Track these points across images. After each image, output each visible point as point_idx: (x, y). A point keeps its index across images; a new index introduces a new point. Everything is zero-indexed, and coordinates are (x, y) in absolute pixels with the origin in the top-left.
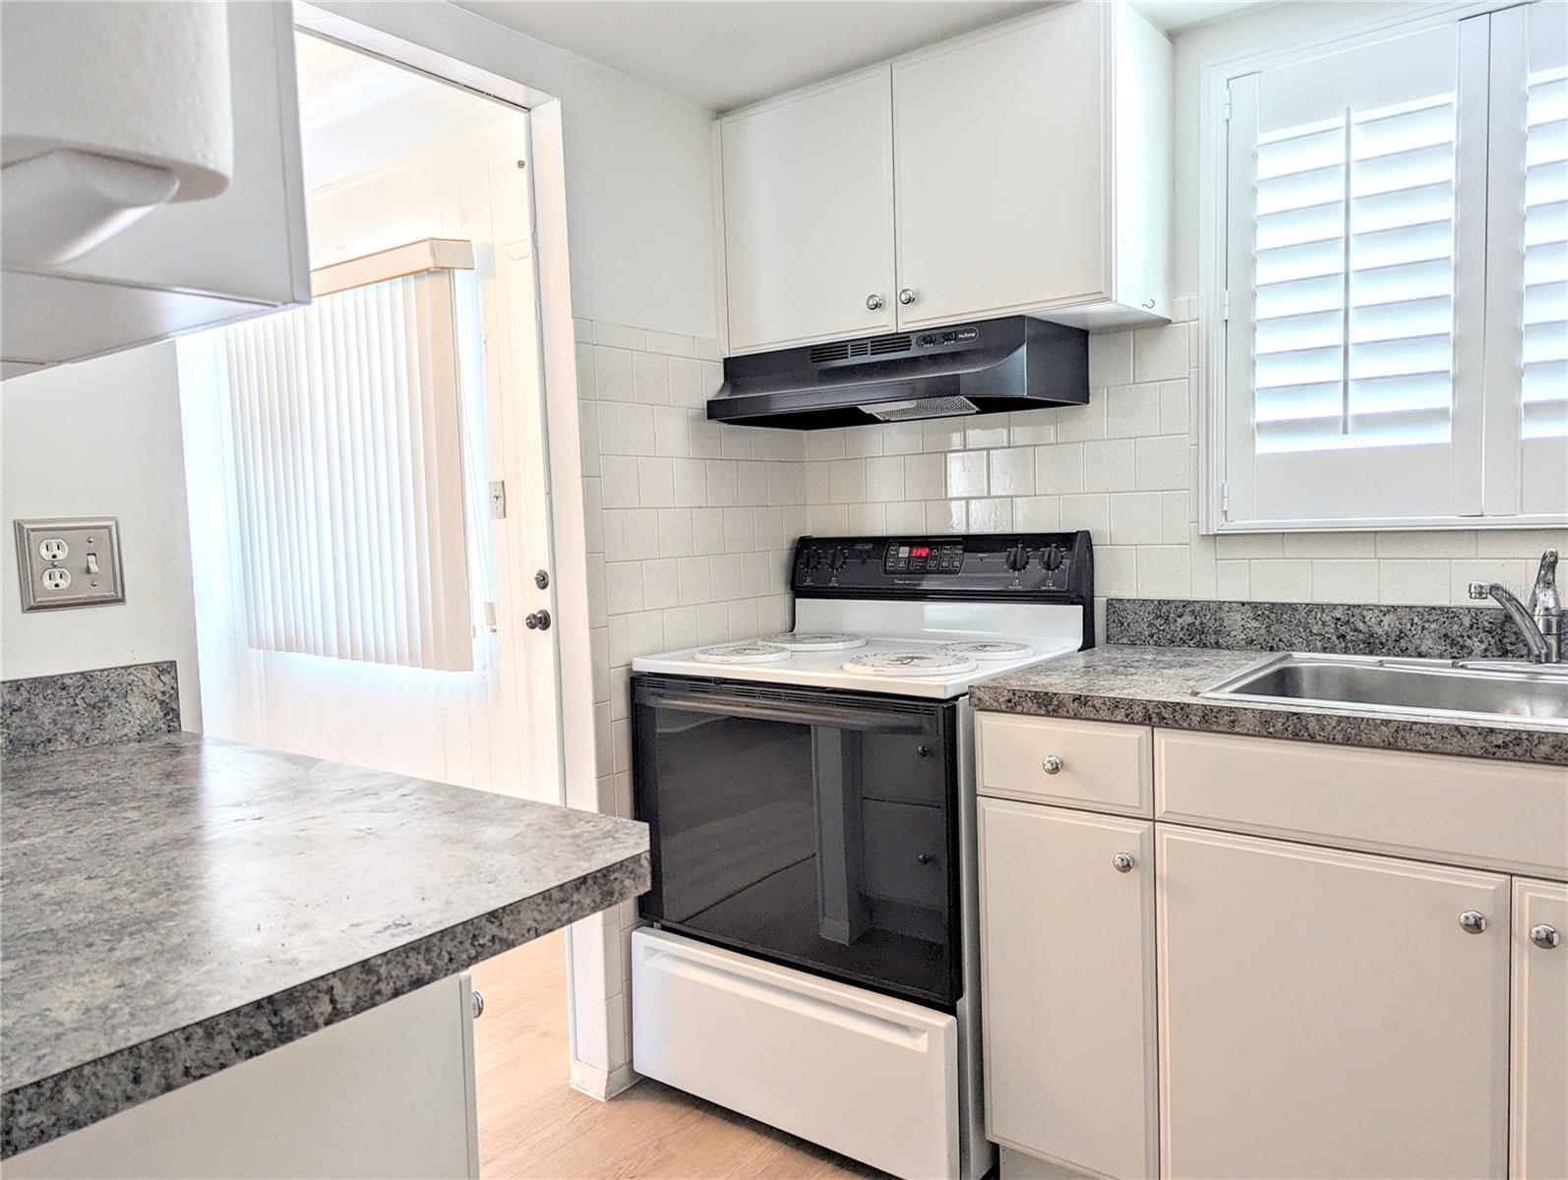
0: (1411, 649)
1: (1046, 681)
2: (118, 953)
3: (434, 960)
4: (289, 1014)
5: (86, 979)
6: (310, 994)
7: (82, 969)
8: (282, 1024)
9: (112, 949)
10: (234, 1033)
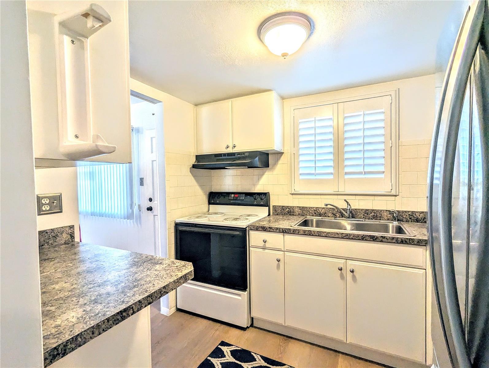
0: (327, 216)
1: (263, 223)
2: (80, 303)
3: (153, 298)
4: (124, 314)
5: (74, 310)
6: (129, 309)
7: (73, 307)
8: (123, 316)
9: (78, 302)
10: (113, 320)
